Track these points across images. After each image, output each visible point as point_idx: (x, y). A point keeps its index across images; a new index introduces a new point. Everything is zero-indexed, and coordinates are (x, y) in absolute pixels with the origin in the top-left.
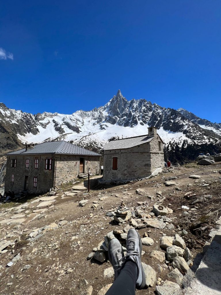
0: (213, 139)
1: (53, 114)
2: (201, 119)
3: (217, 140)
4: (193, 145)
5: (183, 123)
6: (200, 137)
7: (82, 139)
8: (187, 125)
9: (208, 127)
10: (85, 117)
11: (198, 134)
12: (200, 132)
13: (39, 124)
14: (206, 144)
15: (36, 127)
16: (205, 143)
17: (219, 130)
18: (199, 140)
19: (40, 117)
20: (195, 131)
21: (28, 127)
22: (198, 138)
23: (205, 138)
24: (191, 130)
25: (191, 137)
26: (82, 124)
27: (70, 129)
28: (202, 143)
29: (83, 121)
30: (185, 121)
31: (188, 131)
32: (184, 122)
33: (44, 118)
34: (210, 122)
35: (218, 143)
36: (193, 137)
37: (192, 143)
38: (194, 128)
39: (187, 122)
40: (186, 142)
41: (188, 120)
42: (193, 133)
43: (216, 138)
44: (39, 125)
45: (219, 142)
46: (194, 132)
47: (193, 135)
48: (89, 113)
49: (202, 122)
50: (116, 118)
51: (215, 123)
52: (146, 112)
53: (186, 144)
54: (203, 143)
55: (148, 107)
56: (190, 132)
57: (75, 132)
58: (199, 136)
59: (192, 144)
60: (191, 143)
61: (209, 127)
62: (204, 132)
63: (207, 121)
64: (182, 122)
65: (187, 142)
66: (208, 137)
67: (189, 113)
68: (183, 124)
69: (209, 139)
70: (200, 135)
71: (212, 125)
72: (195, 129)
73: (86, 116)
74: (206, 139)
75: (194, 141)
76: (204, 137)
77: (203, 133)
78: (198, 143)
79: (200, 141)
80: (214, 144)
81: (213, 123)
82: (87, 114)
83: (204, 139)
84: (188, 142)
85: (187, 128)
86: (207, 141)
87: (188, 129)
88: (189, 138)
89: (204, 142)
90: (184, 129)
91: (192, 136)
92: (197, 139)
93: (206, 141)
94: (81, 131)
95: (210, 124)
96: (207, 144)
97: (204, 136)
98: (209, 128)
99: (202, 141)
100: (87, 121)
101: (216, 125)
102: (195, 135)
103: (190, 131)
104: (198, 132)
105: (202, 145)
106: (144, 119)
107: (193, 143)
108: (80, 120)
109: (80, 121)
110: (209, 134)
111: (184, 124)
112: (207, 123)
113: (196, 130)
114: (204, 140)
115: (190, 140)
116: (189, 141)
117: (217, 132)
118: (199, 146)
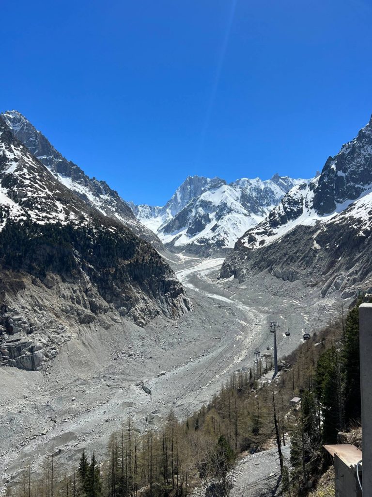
0: (76, 213)
2: (64, 159)
3: (84, 219)
4: (22, 224)
5: (7, 153)
6: (46, 204)
8: (16, 160)
9: (77, 185)
11: (43, 195)
12: (49, 190)
14: (59, 224)
16: (55, 222)
17: (100, 197)
18: (41, 210)
20: (37, 183)
22: (40, 204)
23: (59, 209)
24: (25, 178)
25: (23, 200)
28: (48, 220)
30: (12, 146)
31: (17, 179)
32: (11, 150)
34: (83, 172)
35: (85, 225)
36: (29, 200)
37: (22, 217)
38: (36, 174)
39: (19, 153)
40: (4, 213)
41: (21, 147)
42: (29, 188)
43: (82, 213)
45: (86, 223)
46: (32, 186)
47: (29, 194)
49: (66, 169)
51: (94, 179)
53: (5, 220)
54: (52, 221)
56: (22, 185)
58: (44, 201)
59: (22, 220)
60: (18, 219)
61: (79, 186)
62: (58, 191)
63: (78, 170)
64: (4, 148)
65: (7, 212)
66: (67, 206)
67: (36, 135)
68: (5, 155)
69: (67, 213)
70: (48, 197)
71: (86, 182)
72: (38, 177)
74: (61, 212)
75: (30, 212)
76: (56, 206)
77: (55, 194)
78: (38, 220)
79: (44, 214)
80: (76, 227)
81: (90, 178)
83: (56, 211)
84: (11, 213)
85: (16, 171)
86: (62, 216)
87: (17, 174)
88: (16, 202)
89: (54, 218)
90: (7, 172)
91: (25, 196)
92: (37, 208)
93: (60, 216)
95: (83, 177)
96: (61, 225)
97: (58, 204)
98: (81, 189)
99: (50, 216)
101: (94, 182)
102: (35, 195)
103: (21, 181)
104: (44, 189)
105: (48, 227)
107: (25, 218)
110: (69, 199)
111: (10, 156)
112: (77, 175)
113: (41, 181)
114: (54, 214)
115: (19, 208)
116: (16, 210)
117: (94, 202)
118: (38, 230)
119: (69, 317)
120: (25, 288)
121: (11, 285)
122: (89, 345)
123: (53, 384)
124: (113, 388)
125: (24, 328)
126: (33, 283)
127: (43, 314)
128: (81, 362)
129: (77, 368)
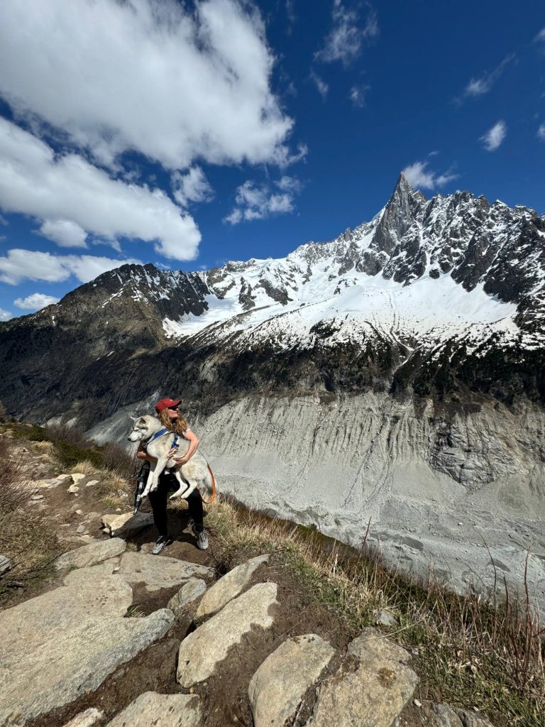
1: (246, 263)
5: (539, 272)
7: (259, 328)
10: (319, 258)
13: (213, 291)
15: (203, 299)
19: (215, 277)
21: (187, 300)
26: (305, 279)
27: (269, 296)
29: (309, 270)
33: (225, 276)
44: (213, 293)
48: (330, 246)
50: (381, 258)
52: (456, 236)
55: (470, 216)
57: (278, 302)
64: (538, 268)
73: (322, 256)
82: (326, 248)
88: (519, 326)
90: (530, 294)
94: (291, 300)
100: (319, 269)
106: (445, 259)
108: (301, 270)
109: (300, 272)
119: (524, 450)
120: (479, 411)
121: (466, 407)
122: (538, 488)
123: (466, 504)
124: (514, 542)
125: (462, 446)
126: (495, 408)
127: (490, 439)
128: (512, 500)
129: (504, 503)
